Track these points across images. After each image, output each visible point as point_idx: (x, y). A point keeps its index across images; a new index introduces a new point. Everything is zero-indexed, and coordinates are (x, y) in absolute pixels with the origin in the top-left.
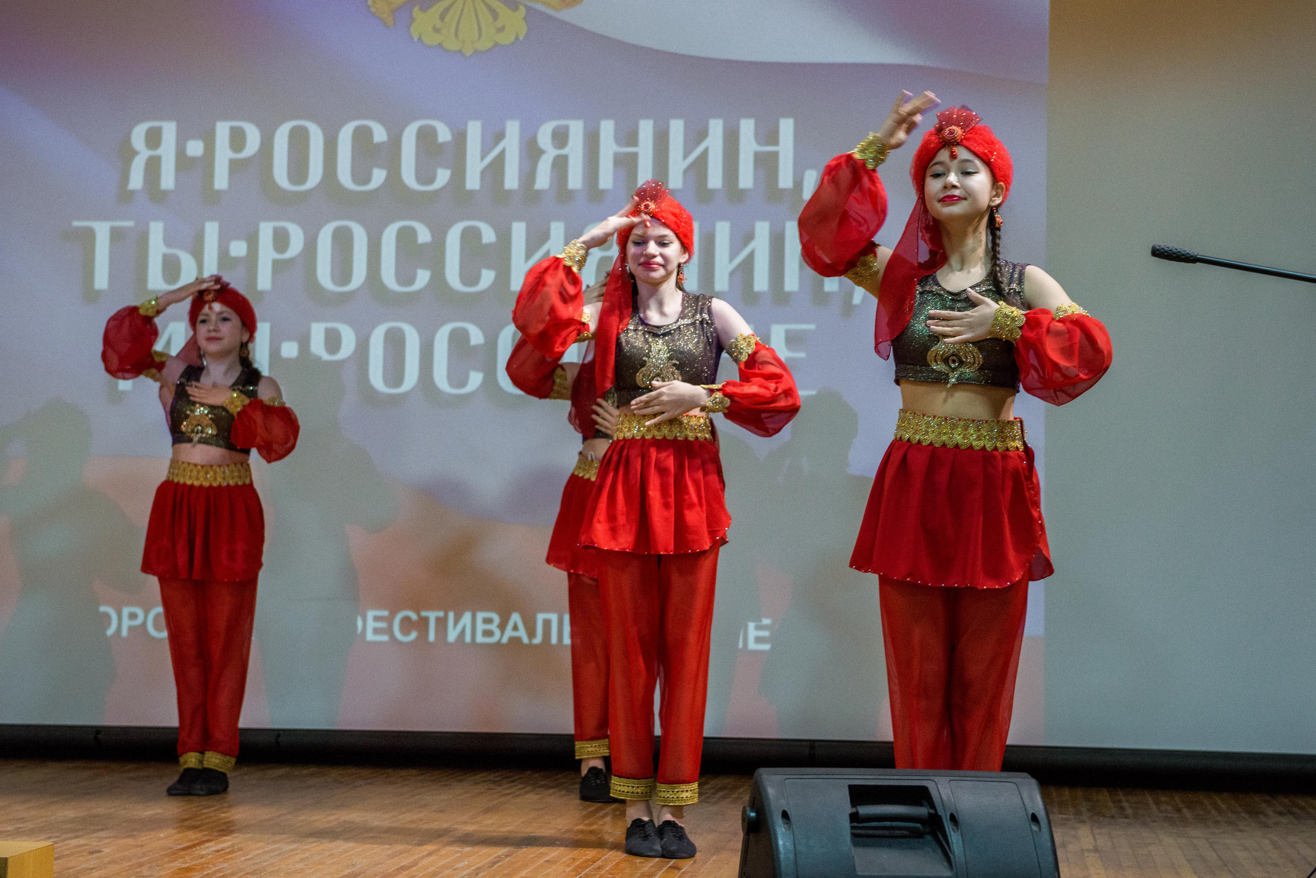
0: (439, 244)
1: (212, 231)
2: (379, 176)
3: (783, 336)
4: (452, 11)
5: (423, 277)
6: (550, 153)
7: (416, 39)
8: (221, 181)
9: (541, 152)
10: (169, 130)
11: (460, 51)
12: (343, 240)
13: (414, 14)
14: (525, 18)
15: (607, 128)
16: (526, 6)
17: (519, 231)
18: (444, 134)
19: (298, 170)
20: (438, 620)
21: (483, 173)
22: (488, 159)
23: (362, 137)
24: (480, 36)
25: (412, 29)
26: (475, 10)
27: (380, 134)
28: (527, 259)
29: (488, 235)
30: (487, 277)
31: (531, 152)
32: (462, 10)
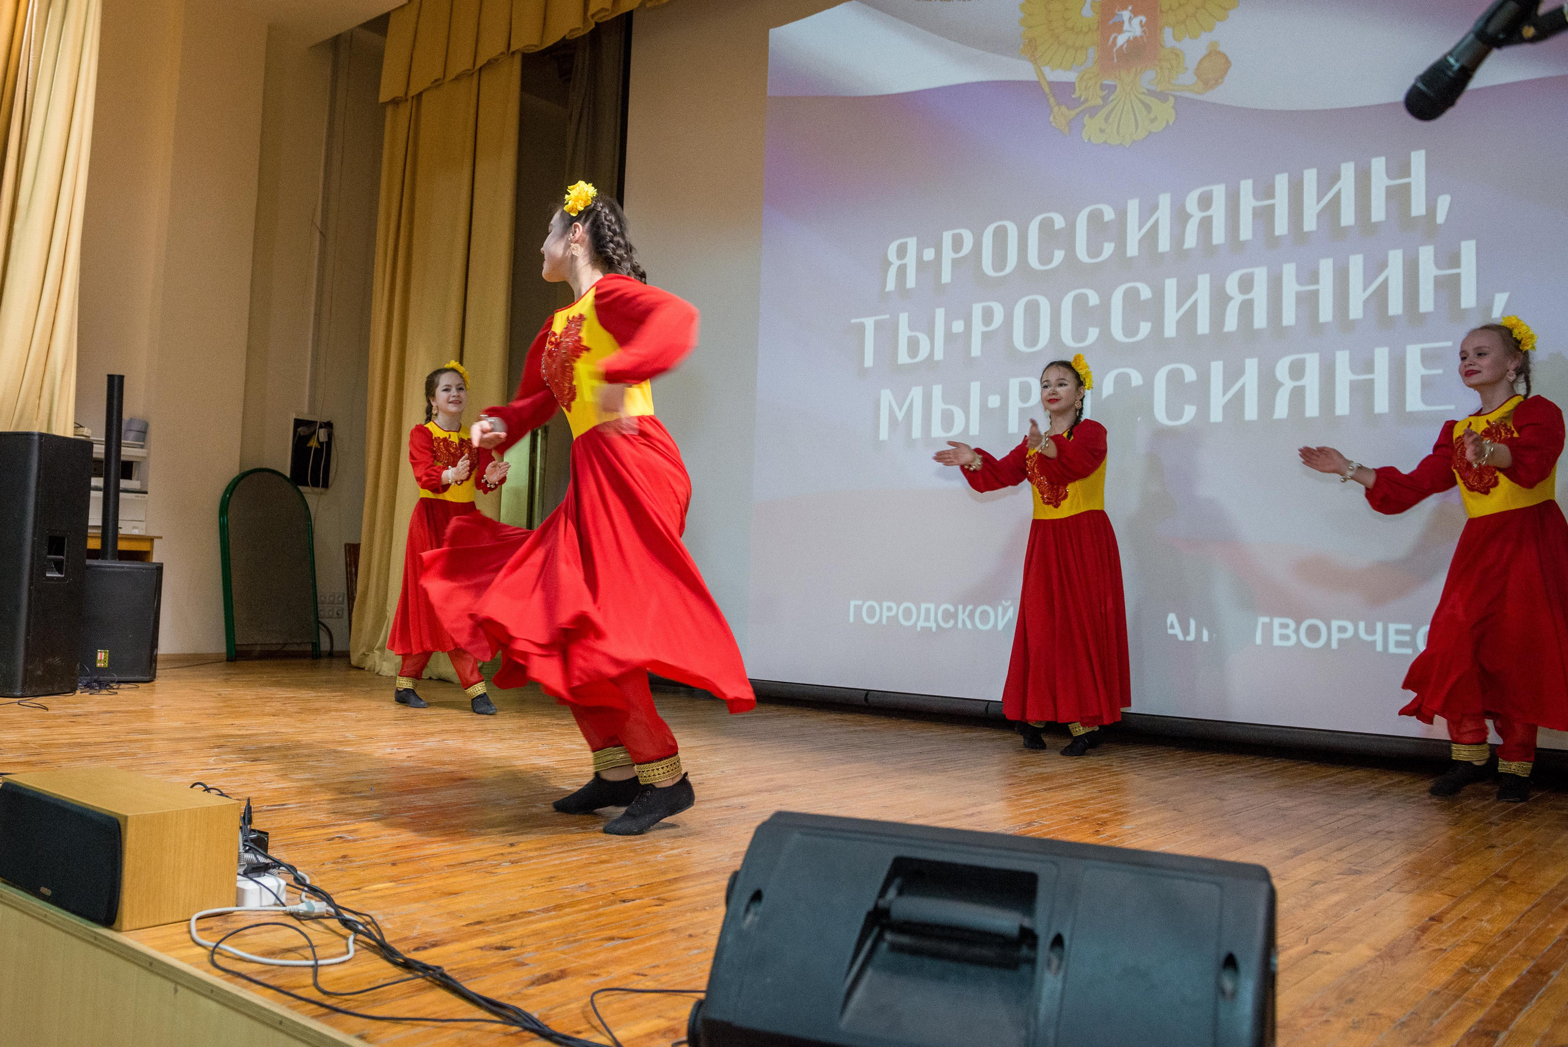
0: (1105, 306)
1: (940, 314)
2: (1059, 256)
3: (1418, 355)
4: (1114, 112)
5: (1095, 334)
6: (1197, 215)
7: (1086, 141)
8: (946, 276)
9: (1189, 216)
10: (912, 244)
11: (1121, 144)
12: (1032, 310)
13: (1085, 122)
14: (1174, 107)
15: (1246, 187)
16: (1173, 95)
17: (1171, 286)
18: (1109, 214)
19: (1000, 259)
21: (1140, 241)
22: (1145, 229)
23: (1046, 227)
24: (1137, 129)
25: (1083, 133)
26: (1133, 109)
27: (1059, 222)
28: (1178, 309)
29: (1146, 293)
30: (1145, 328)
31: (1181, 217)
32: (1123, 110)
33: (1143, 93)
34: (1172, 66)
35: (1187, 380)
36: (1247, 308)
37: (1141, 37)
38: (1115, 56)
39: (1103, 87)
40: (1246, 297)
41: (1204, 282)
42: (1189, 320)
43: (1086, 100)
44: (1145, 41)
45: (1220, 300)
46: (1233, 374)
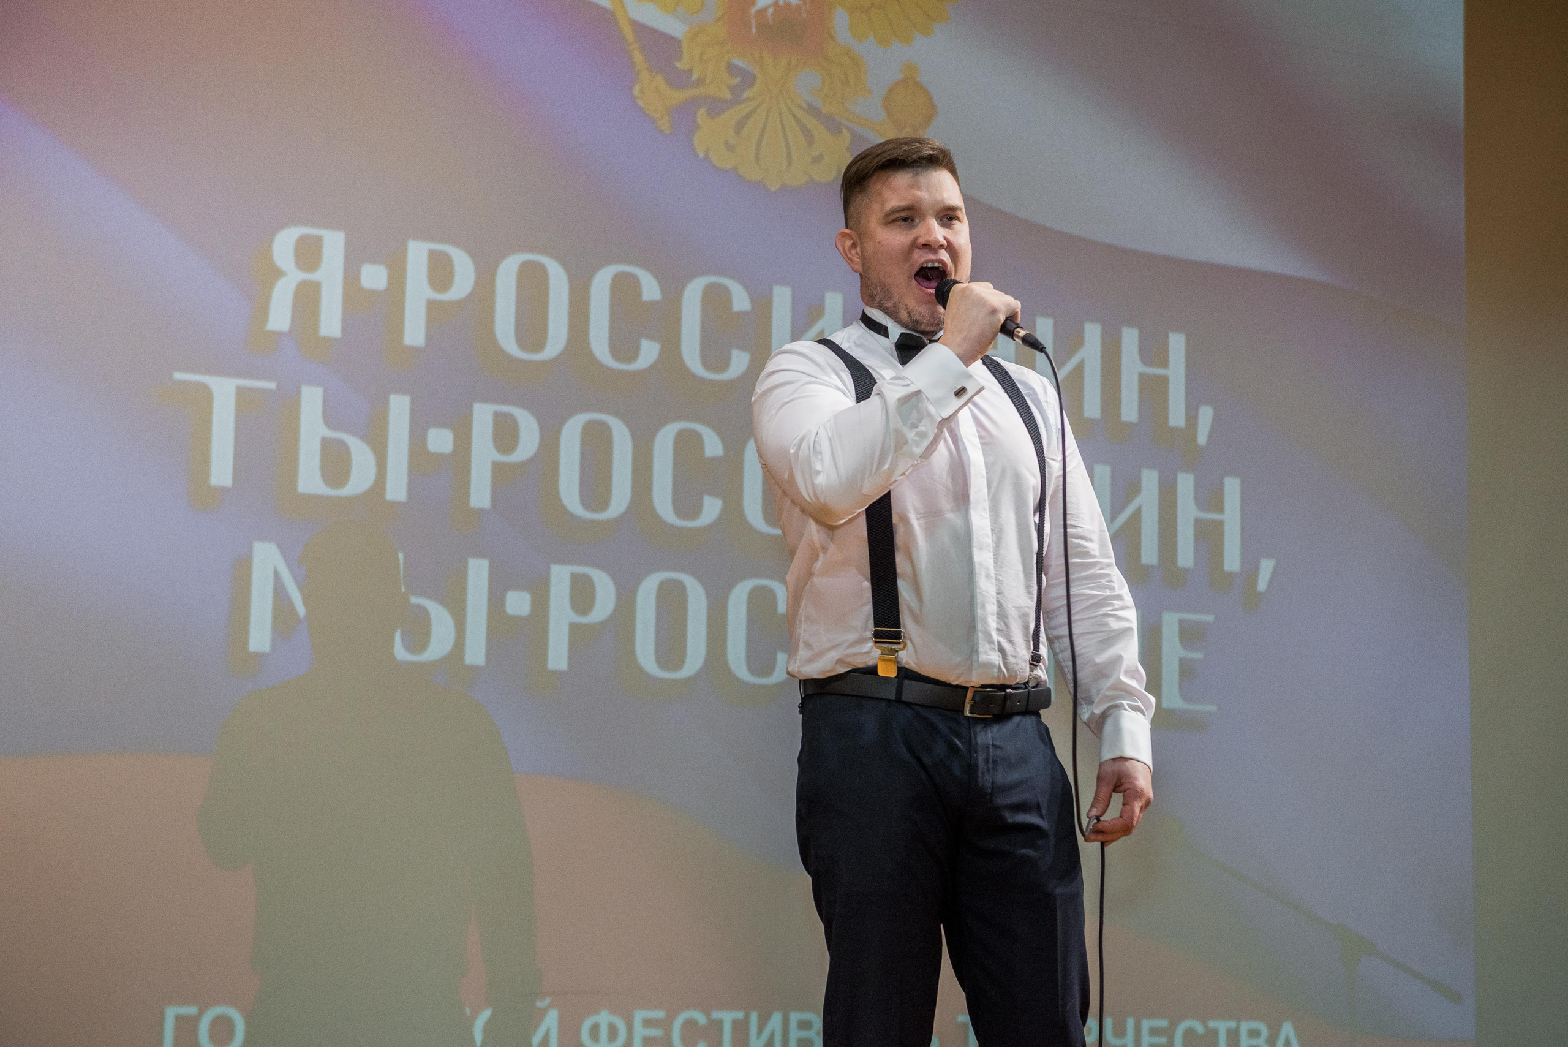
0: (734, 460)
1: (399, 407)
2: (649, 352)
3: (1176, 629)
4: (751, 122)
5: (712, 508)
7: (701, 155)
8: (415, 333)
10: (334, 243)
11: (762, 183)
12: (597, 441)
13: (699, 119)
16: (848, 129)
18: (741, 301)
19: (532, 329)
20: (735, 1023)
23: (626, 290)
24: (790, 164)
25: (696, 140)
26: (783, 128)
27: (650, 289)
32: (765, 123)
33: (800, 107)
34: (846, 74)
37: (798, 7)
38: (753, 21)
39: (732, 70)
43: (701, 82)
44: (805, 16)
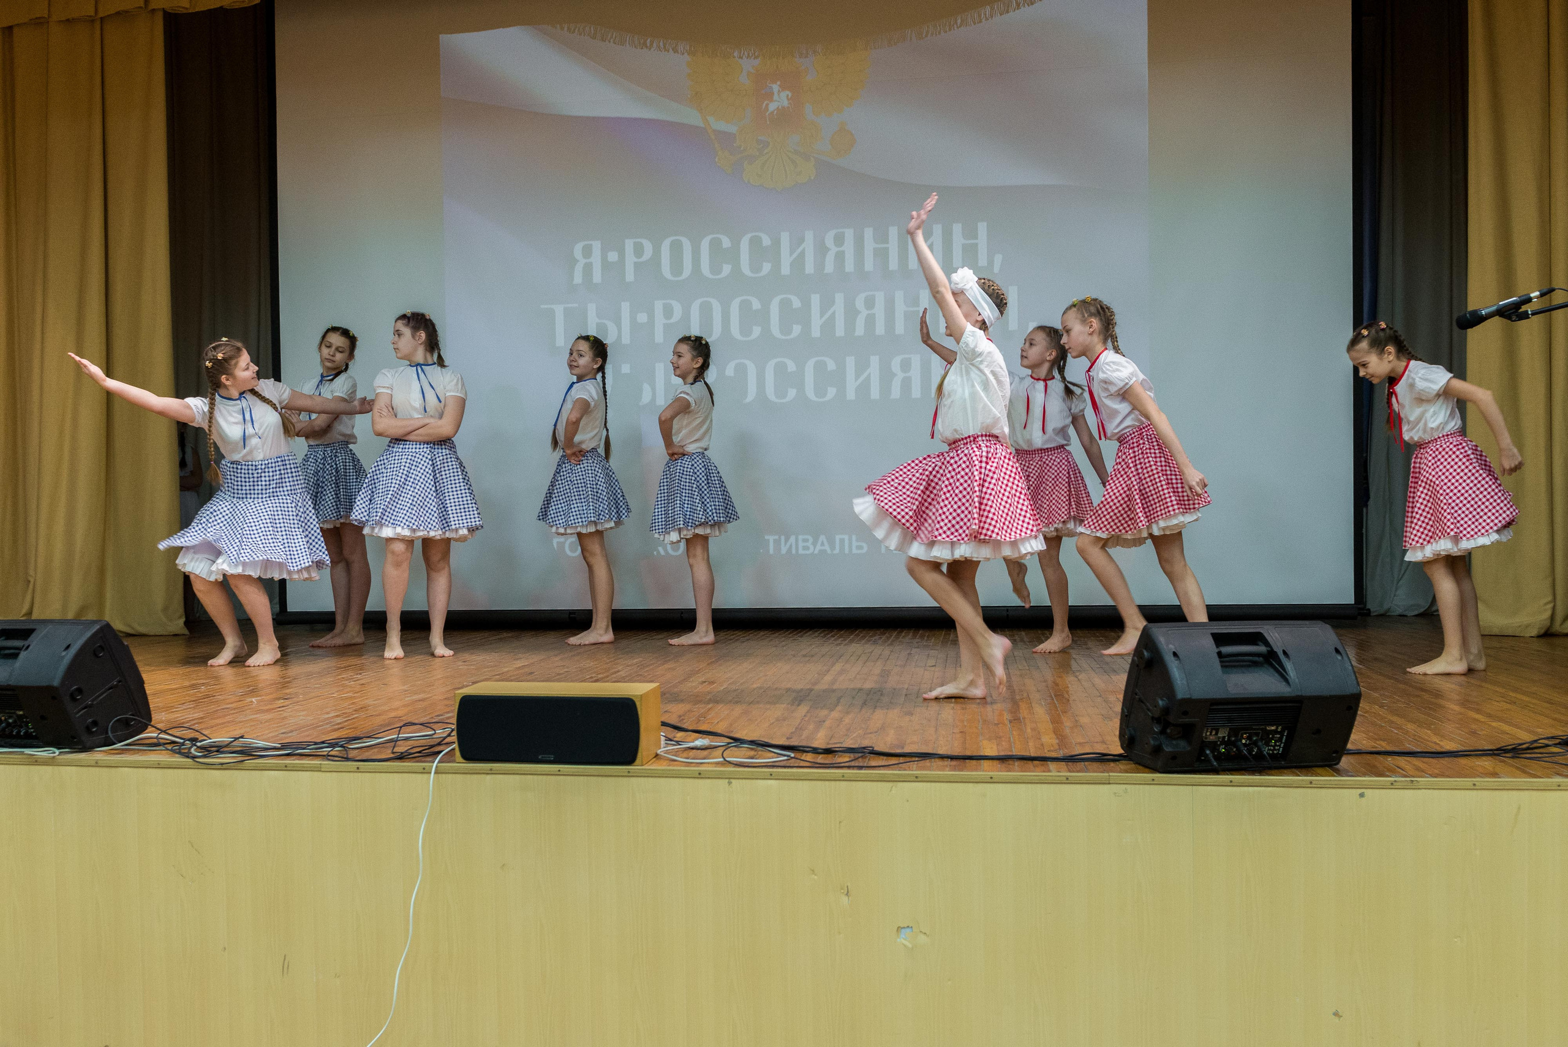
0: (765, 310)
2: (727, 269)
5: (757, 331)
6: (833, 250)
7: (746, 182)
8: (629, 276)
9: (829, 249)
10: (597, 246)
14: (814, 166)
15: (869, 233)
17: (815, 299)
18: (766, 241)
19: (677, 267)
20: (775, 541)
21: (791, 264)
22: (795, 255)
23: (715, 245)
24: (786, 178)
25: (743, 175)
26: (783, 163)
27: (726, 242)
28: (821, 317)
29: (796, 303)
30: (797, 329)
31: (821, 250)
32: (775, 162)
33: (790, 152)
34: (812, 135)
35: (829, 369)
36: (870, 321)
37: (788, 107)
38: (768, 119)
39: (758, 141)
40: (870, 312)
41: (839, 298)
42: (829, 326)
43: (745, 150)
44: (791, 111)
45: (851, 313)
46: (862, 366)
